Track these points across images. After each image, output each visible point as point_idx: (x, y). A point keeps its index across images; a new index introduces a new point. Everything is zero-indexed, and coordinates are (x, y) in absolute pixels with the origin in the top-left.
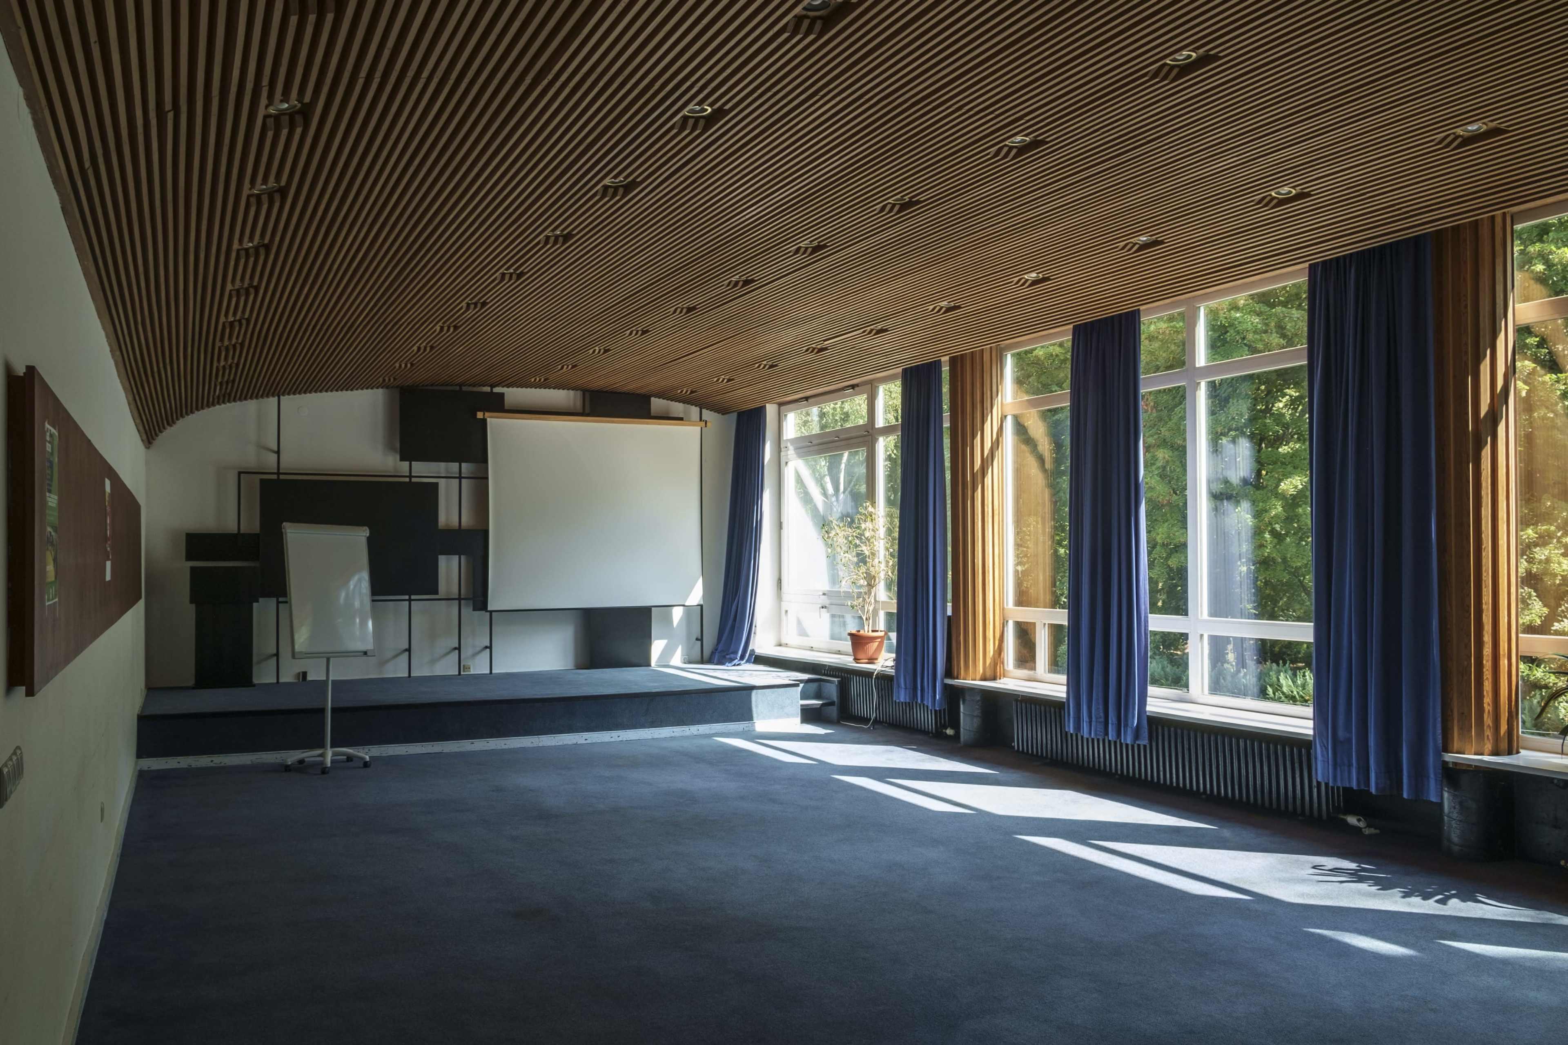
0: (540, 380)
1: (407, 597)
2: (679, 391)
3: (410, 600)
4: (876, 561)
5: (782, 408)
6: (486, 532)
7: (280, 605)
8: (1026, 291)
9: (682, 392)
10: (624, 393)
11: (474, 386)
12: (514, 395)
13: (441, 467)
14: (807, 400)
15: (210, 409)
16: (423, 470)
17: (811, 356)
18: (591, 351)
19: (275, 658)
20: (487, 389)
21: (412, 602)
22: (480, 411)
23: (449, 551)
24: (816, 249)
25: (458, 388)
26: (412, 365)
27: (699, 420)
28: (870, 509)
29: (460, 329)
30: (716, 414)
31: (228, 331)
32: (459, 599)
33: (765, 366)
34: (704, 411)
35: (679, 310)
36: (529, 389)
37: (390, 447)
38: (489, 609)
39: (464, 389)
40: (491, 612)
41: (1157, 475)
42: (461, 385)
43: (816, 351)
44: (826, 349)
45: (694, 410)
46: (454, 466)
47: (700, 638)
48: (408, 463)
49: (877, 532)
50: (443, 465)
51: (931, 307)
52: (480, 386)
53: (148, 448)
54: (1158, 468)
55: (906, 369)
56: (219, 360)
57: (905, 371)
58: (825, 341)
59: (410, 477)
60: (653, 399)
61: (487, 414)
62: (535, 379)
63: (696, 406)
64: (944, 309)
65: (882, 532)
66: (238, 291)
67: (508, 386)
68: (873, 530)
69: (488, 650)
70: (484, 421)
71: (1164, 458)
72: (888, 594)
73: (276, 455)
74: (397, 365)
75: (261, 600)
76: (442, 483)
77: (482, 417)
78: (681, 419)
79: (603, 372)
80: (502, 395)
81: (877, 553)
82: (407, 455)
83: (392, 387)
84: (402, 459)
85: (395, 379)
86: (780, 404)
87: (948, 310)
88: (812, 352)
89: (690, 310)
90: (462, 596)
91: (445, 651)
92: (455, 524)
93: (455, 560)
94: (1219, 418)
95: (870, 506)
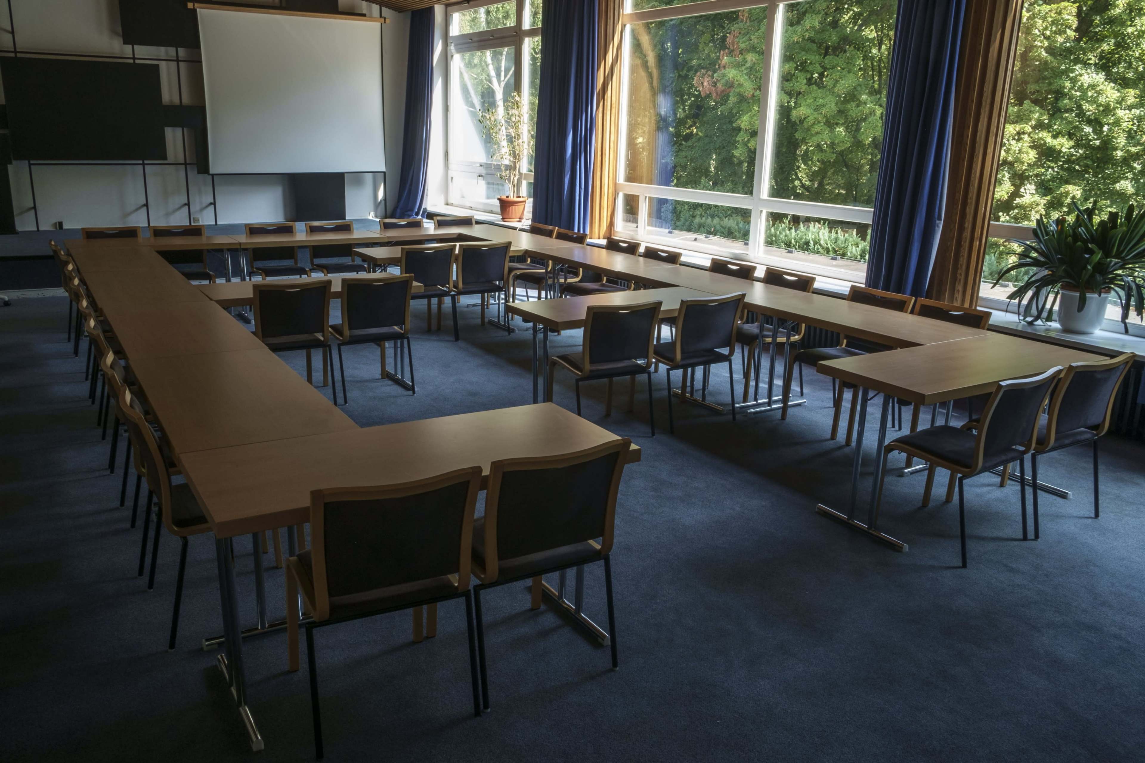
1: (141, 162)
3: (144, 164)
4: (521, 141)
5: (449, 8)
6: (203, 109)
7: (32, 166)
13: (162, 51)
14: (468, 3)
16: (145, 53)
19: (33, 211)
21: (146, 166)
22: (191, 2)
23: (173, 124)
27: (379, 16)
28: (518, 98)
30: (393, 12)
32: (185, 164)
34: (383, 8)
37: (113, 32)
38: (211, 173)
40: (213, 175)
41: (745, 74)
45: (375, 8)
46: (172, 51)
47: (383, 202)
48: (130, 46)
49: (522, 118)
50: (163, 49)
54: (747, 68)
59: (134, 58)
61: (196, 5)
63: (377, 4)
65: (526, 117)
68: (519, 116)
69: (213, 206)
70: (194, 11)
71: (752, 60)
72: (529, 167)
73: (11, 36)
75: (14, 162)
76: (163, 65)
77: (192, 8)
78: (364, 15)
81: (521, 136)
82: (128, 39)
84: (125, 42)
86: (447, 5)
90: (188, 162)
91: (177, 206)
92: (176, 101)
93: (179, 131)
94: (797, 29)
95: (517, 96)
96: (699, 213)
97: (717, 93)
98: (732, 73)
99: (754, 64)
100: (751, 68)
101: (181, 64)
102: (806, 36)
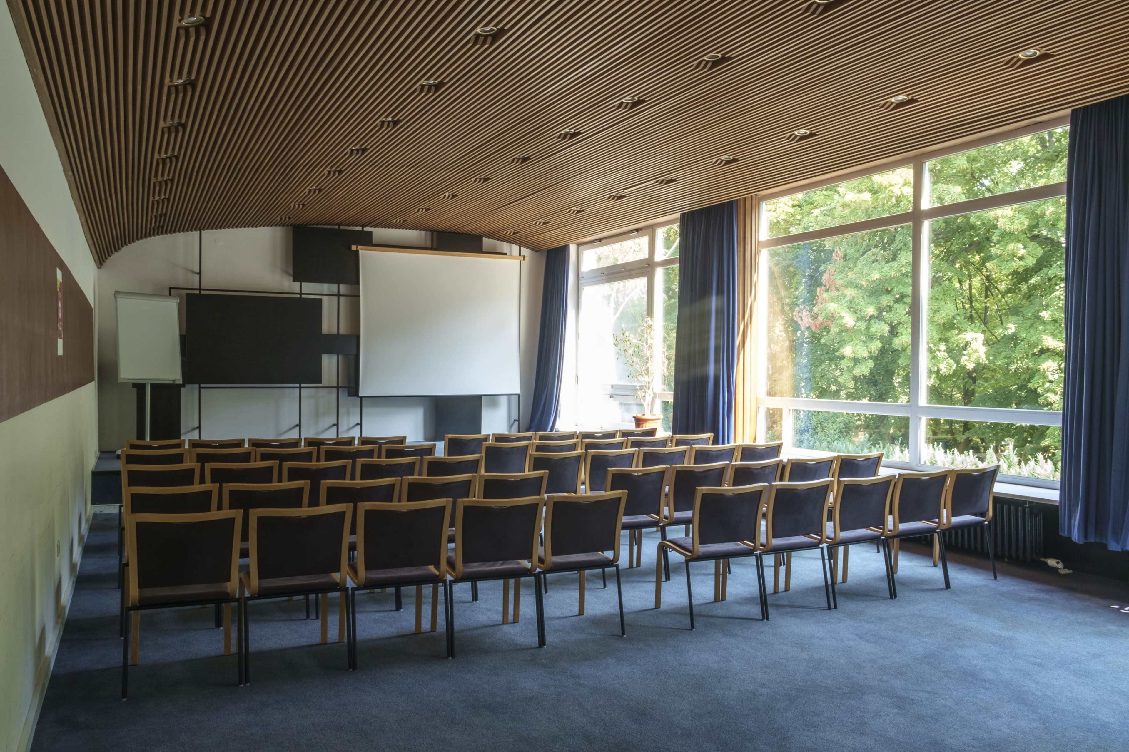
0: (400, 221)
1: (298, 385)
2: (505, 232)
3: (300, 388)
4: (653, 360)
5: (581, 248)
6: (358, 337)
7: (202, 390)
8: (794, 145)
9: (507, 233)
10: (462, 234)
11: (349, 226)
12: (379, 233)
13: (325, 288)
14: (600, 241)
15: (148, 239)
16: (310, 289)
17: (613, 202)
18: (442, 196)
19: (198, 430)
20: (359, 228)
21: (302, 389)
22: (354, 244)
23: (330, 352)
24: (635, 104)
25: (337, 227)
26: (304, 205)
27: (518, 255)
28: (650, 323)
29: (343, 174)
30: (531, 251)
31: (161, 166)
32: (338, 387)
33: (574, 211)
34: (522, 248)
35: (516, 160)
36: (390, 229)
37: (285, 271)
38: (360, 395)
39: (342, 227)
40: (361, 397)
41: (846, 307)
42: (339, 225)
43: (616, 198)
44: (624, 197)
45: (515, 248)
46: (333, 288)
47: (517, 419)
48: (299, 283)
49: (656, 340)
50: (325, 286)
51: (714, 160)
52: (353, 226)
53: (99, 268)
54: (847, 302)
55: (683, 213)
56: (154, 196)
57: (683, 215)
58: (625, 189)
59: (301, 294)
60: (484, 239)
61: (359, 247)
62: (397, 221)
63: (516, 245)
64: (724, 162)
65: (659, 340)
66: (169, 128)
67: (375, 226)
68: (652, 339)
69: (359, 426)
70: (357, 252)
71: (851, 295)
72: (663, 387)
73: (198, 276)
74: (292, 205)
75: (186, 385)
76: (325, 300)
77: (355, 249)
78: (506, 254)
79: (449, 215)
80: (370, 233)
81: (657, 356)
82: (298, 276)
83: (287, 225)
84: (295, 280)
85: (289, 218)
86: (579, 245)
87: (728, 162)
88: (613, 199)
89: (525, 160)
90: (340, 385)
91: (327, 426)
92: (334, 331)
93: (334, 358)
94: (893, 265)
95: (650, 320)
96: (806, 438)
97: (816, 326)
98: (832, 306)
99: (854, 297)
100: (851, 302)
101: (341, 298)
102: (902, 270)
